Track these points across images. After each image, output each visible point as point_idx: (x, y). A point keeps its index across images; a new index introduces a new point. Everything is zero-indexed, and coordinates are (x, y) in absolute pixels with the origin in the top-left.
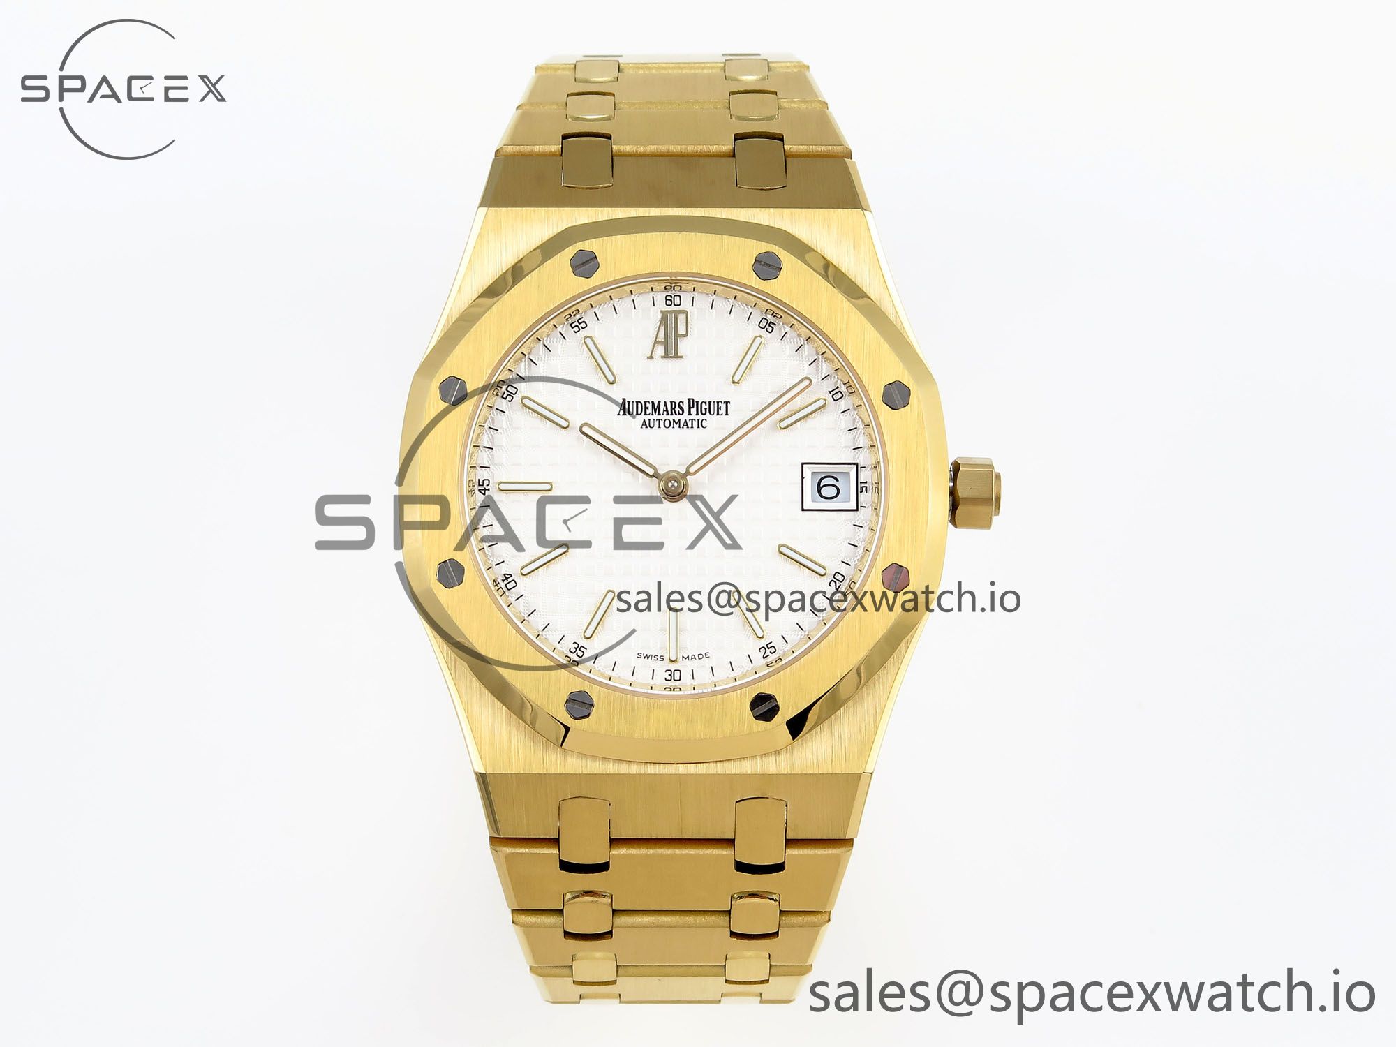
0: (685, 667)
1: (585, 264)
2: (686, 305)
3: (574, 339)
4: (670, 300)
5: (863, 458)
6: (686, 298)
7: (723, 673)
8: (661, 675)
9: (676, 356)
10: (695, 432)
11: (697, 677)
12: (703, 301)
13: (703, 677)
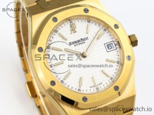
0: (99, 86)
1: (55, 20)
2: (74, 22)
3: (57, 34)
4: (71, 22)
5: (114, 40)
6: (73, 21)
7: (106, 86)
8: (95, 89)
9: (76, 32)
10: (84, 44)
11: (102, 87)
12: (76, 21)
13: (103, 87)
